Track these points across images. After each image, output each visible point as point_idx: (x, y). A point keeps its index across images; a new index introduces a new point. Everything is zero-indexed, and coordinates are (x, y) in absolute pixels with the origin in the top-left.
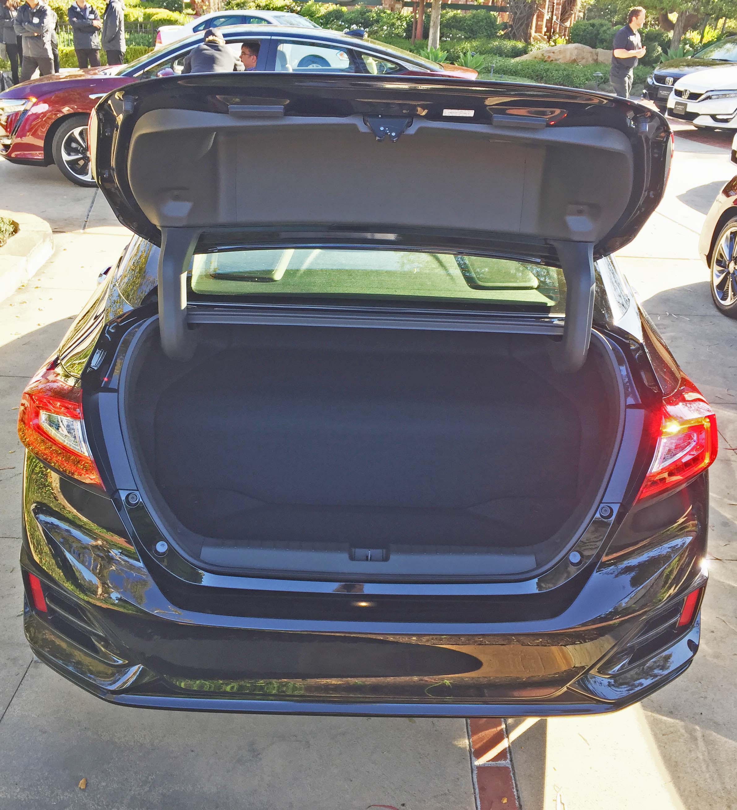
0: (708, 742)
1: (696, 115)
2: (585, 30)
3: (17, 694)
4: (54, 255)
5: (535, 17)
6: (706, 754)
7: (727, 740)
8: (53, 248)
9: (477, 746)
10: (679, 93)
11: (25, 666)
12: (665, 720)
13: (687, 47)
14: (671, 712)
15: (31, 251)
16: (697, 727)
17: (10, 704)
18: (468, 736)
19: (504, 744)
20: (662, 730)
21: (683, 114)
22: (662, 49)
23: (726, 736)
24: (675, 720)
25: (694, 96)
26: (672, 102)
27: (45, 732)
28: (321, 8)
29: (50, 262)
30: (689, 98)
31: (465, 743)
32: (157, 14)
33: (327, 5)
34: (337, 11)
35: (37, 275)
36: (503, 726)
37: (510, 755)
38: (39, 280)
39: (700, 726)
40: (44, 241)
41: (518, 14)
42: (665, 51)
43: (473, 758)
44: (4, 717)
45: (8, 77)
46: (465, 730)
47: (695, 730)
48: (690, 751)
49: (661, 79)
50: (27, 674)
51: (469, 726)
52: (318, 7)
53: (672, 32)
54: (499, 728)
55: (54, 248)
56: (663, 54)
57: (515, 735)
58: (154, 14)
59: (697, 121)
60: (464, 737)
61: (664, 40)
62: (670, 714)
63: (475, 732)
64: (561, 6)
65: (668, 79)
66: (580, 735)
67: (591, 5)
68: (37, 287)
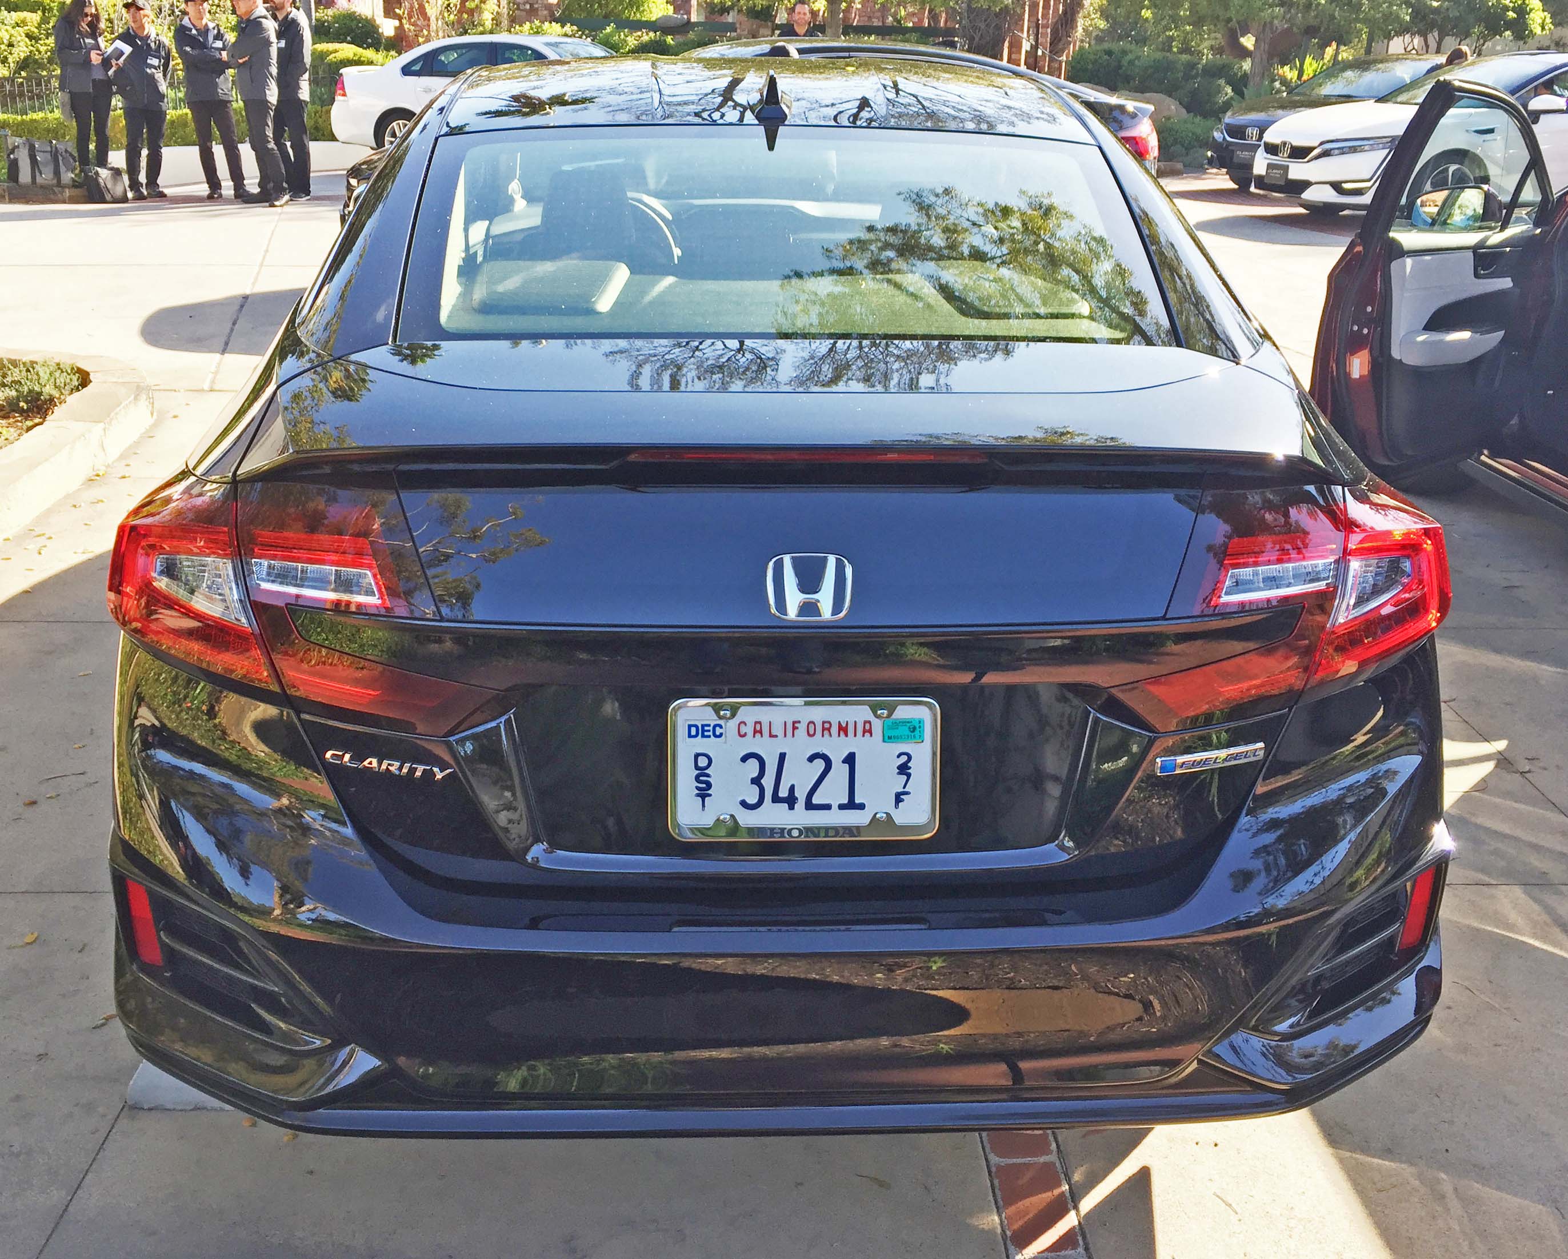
0: (1467, 1201)
1: (1305, 185)
2: (1096, 60)
3: (94, 1166)
4: (155, 425)
5: (1006, 44)
6: (1466, 1220)
7: (1504, 1195)
8: (152, 414)
9: (1016, 1226)
10: (1272, 149)
11: (110, 1117)
12: (1378, 1164)
13: (1277, 84)
14: (1389, 1151)
15: (112, 414)
16: (1443, 1176)
17: (79, 1185)
18: (997, 1208)
19: (1070, 1221)
20: (1374, 1183)
21: (1283, 183)
22: (1233, 90)
23: (1499, 1188)
24: (1398, 1164)
25: (1300, 153)
26: (1260, 164)
27: (154, 1233)
28: (629, 39)
29: (149, 435)
30: (1289, 157)
31: (993, 1220)
32: (336, 51)
33: (639, 33)
34: (656, 42)
35: (122, 457)
36: (1065, 1187)
37: (1084, 1238)
38: (128, 465)
39: (1446, 1173)
40: (136, 398)
41: (977, 39)
42: (1239, 92)
43: (1012, 1248)
44: (70, 1208)
45: (66, 151)
46: (991, 1198)
47: (1438, 1181)
48: (1434, 1217)
49: (1237, 131)
50: (114, 1131)
51: (997, 1191)
52: (622, 36)
53: (1249, 60)
54: (1056, 1192)
55: (155, 414)
56: (1236, 97)
57: (1088, 1203)
58: (331, 53)
59: (1308, 195)
60: (990, 1211)
61: (1236, 74)
62: (1388, 1153)
63: (1009, 1201)
64: (1049, 30)
65: (1249, 130)
66: (1218, 1196)
67: (1102, 31)
68: (124, 477)
